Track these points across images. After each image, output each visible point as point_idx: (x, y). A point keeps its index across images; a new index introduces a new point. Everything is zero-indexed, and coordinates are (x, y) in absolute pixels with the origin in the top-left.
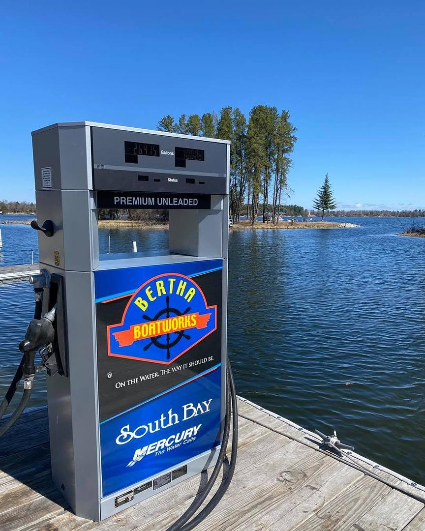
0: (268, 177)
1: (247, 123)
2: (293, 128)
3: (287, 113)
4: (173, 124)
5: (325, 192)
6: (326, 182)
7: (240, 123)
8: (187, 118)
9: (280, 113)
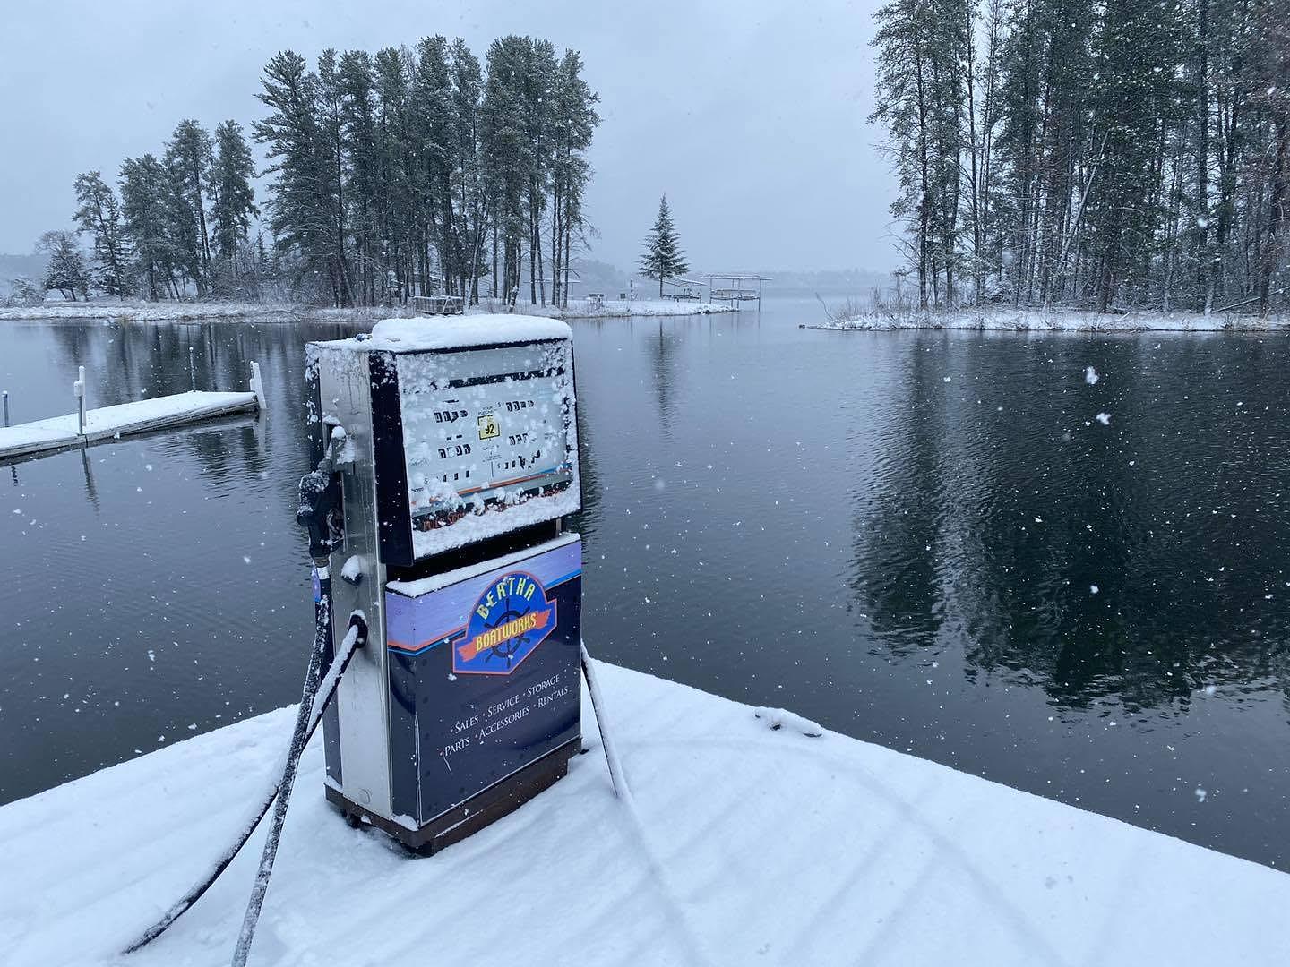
0: (537, 203)
1: (485, 77)
2: (592, 95)
3: (576, 57)
4: (305, 73)
5: (665, 237)
6: (664, 213)
7: (467, 74)
8: (338, 59)
9: (559, 56)
